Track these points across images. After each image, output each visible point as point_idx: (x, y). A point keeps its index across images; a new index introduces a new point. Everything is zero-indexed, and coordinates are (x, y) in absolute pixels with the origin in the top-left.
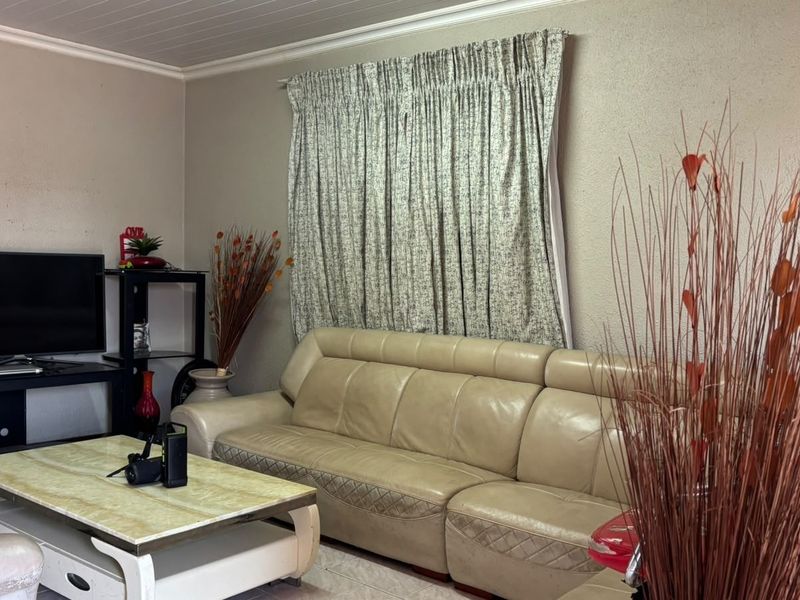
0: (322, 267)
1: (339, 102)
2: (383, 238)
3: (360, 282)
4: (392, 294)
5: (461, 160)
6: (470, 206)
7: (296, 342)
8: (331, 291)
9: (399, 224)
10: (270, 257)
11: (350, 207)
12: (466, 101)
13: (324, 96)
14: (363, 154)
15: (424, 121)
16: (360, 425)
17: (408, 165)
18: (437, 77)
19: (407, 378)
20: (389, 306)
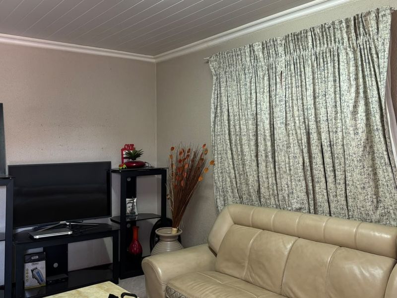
0: (232, 166)
1: (239, 67)
2: (269, 148)
3: (256, 176)
4: (277, 184)
5: (320, 97)
6: (329, 128)
7: (218, 213)
8: (238, 180)
9: (280, 140)
10: (202, 159)
11: (248, 130)
12: (321, 60)
13: (230, 65)
14: (254, 97)
15: (293, 75)
16: (259, 277)
17: (284, 102)
18: (301, 47)
19: (291, 245)
20: (276, 192)
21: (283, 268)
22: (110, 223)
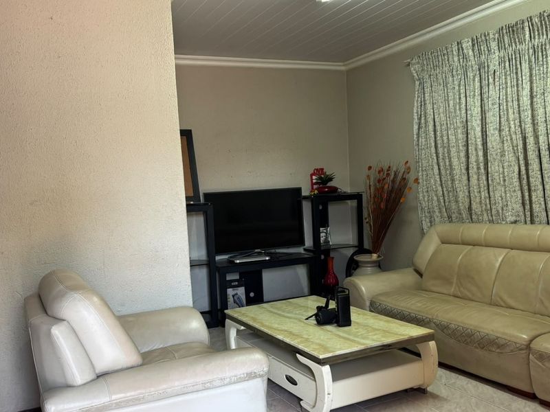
0: (439, 182)
1: (446, 69)
2: (481, 158)
3: (466, 191)
4: (490, 198)
5: (538, 97)
6: (547, 129)
7: (423, 234)
8: (446, 198)
9: (493, 148)
10: (403, 179)
11: (457, 140)
12: (540, 54)
13: (435, 67)
14: (464, 102)
16: (469, 290)
17: (497, 105)
18: (517, 40)
19: (503, 256)
20: (489, 206)
21: (493, 278)
22: (303, 252)
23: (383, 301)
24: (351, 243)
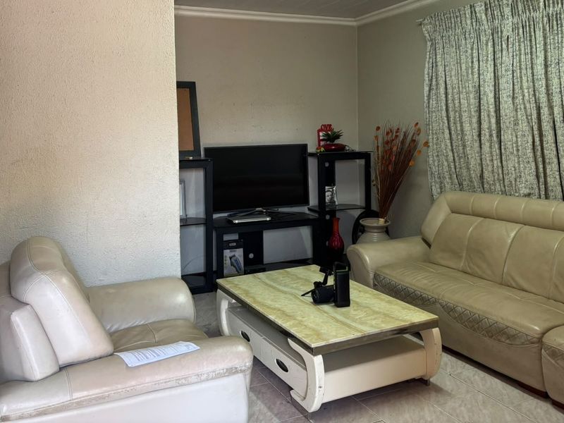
0: (450, 147)
1: (458, 31)
2: (494, 126)
3: (478, 158)
4: (502, 167)
5: (553, 66)
6: (562, 101)
7: (433, 201)
8: (457, 164)
9: (506, 116)
10: (413, 141)
11: (469, 105)
12: (555, 23)
13: (447, 29)
14: (477, 67)
15: (522, 40)
16: (478, 267)
17: (511, 72)
18: (531, 7)
19: (515, 232)
20: (501, 175)
21: (505, 256)
22: (307, 212)
23: (387, 274)
24: (358, 203)
